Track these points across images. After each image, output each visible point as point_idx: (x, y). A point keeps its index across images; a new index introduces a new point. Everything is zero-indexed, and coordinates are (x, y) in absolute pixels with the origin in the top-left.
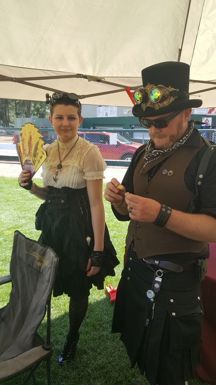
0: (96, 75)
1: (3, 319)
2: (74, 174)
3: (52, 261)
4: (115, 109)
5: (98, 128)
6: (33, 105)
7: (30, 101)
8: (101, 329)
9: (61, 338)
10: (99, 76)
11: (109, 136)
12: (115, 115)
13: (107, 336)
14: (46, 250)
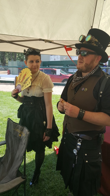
0: (49, 39)
1: (2, 163)
2: (38, 90)
3: (27, 134)
4: (59, 57)
5: (51, 66)
6: (17, 55)
7: (16, 53)
8: (52, 168)
9: (31, 173)
10: (51, 40)
11: (56, 71)
12: (59, 60)
13: (55, 172)
14: (23, 128)
